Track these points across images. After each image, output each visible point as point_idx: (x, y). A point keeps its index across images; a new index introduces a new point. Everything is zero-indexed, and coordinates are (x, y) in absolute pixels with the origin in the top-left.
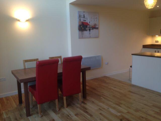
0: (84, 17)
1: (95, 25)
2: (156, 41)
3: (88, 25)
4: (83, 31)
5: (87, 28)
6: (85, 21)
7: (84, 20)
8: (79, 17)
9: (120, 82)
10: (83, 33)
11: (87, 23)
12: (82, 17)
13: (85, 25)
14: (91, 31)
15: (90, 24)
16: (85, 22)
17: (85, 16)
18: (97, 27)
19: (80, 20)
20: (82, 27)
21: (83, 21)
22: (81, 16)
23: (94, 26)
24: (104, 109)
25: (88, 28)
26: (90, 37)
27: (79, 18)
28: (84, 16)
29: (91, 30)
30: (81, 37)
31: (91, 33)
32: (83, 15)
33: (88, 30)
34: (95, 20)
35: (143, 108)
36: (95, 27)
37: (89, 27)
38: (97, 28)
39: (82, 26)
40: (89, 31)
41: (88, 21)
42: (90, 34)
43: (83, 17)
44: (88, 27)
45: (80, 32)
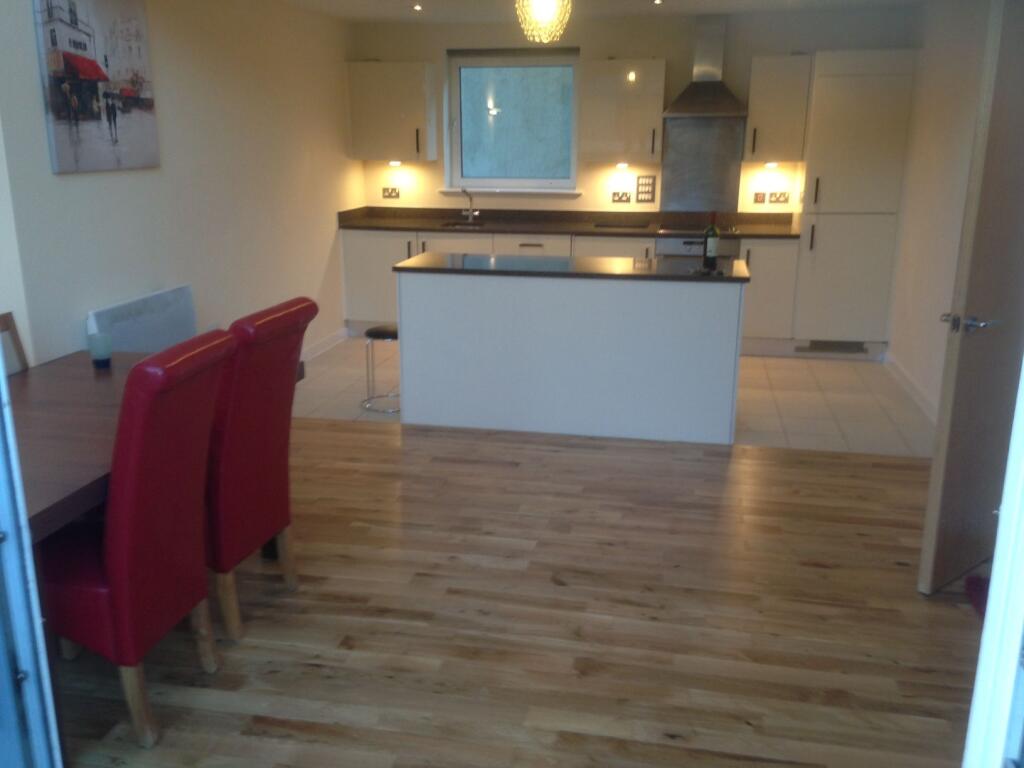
0: (74, 22)
1: (137, 81)
2: (385, 190)
3: (99, 80)
4: (77, 125)
5: (98, 100)
6: (80, 52)
7: (78, 45)
8: (46, 14)
9: (334, 426)
10: (78, 132)
11: (93, 64)
12: (61, 21)
13: (82, 77)
14: (120, 118)
15: (110, 72)
16: (84, 60)
17: (81, 15)
18: (145, 95)
19: (54, 42)
20: (71, 92)
21: (72, 50)
22: (57, 14)
23: (130, 86)
24: (436, 566)
25: (102, 103)
26: (118, 166)
27: (45, 23)
28: (72, 12)
29: (118, 113)
30: (71, 164)
31: (119, 137)
32: (67, 8)
33: (104, 117)
34: (134, 45)
35: (569, 512)
36: (134, 99)
37: (106, 95)
38: (148, 105)
39: (66, 86)
40: (109, 120)
41: (96, 52)
42: (115, 142)
43: (67, 17)
44: (101, 93)
45: (63, 128)
